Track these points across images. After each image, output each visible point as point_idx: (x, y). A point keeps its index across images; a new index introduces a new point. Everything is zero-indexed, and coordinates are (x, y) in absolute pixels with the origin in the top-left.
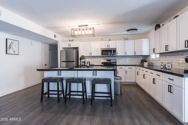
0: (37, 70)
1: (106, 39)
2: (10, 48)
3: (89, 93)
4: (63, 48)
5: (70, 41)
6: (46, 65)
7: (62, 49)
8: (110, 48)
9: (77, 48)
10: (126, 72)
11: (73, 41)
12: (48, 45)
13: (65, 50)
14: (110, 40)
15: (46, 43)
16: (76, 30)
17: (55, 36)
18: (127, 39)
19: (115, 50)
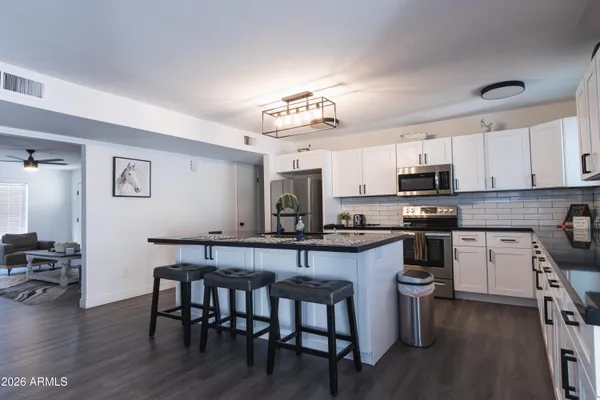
0: (150, 240)
1: (416, 136)
2: (125, 179)
3: (285, 327)
4: (282, 174)
5: (299, 151)
6: (242, 224)
7: (278, 178)
8: (429, 164)
9: (319, 172)
10: (490, 256)
11: (308, 150)
12: (252, 167)
13: (289, 178)
14: (429, 137)
15: (240, 163)
16: (279, 113)
17: (247, 140)
18: (501, 127)
19: (448, 173)
